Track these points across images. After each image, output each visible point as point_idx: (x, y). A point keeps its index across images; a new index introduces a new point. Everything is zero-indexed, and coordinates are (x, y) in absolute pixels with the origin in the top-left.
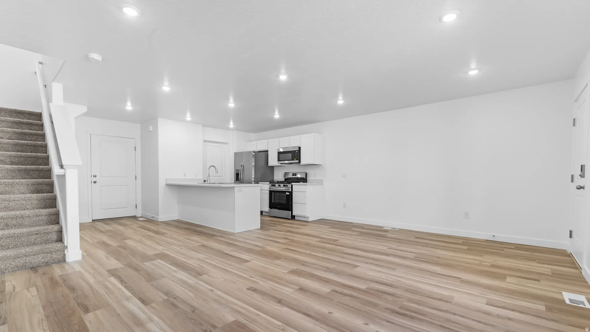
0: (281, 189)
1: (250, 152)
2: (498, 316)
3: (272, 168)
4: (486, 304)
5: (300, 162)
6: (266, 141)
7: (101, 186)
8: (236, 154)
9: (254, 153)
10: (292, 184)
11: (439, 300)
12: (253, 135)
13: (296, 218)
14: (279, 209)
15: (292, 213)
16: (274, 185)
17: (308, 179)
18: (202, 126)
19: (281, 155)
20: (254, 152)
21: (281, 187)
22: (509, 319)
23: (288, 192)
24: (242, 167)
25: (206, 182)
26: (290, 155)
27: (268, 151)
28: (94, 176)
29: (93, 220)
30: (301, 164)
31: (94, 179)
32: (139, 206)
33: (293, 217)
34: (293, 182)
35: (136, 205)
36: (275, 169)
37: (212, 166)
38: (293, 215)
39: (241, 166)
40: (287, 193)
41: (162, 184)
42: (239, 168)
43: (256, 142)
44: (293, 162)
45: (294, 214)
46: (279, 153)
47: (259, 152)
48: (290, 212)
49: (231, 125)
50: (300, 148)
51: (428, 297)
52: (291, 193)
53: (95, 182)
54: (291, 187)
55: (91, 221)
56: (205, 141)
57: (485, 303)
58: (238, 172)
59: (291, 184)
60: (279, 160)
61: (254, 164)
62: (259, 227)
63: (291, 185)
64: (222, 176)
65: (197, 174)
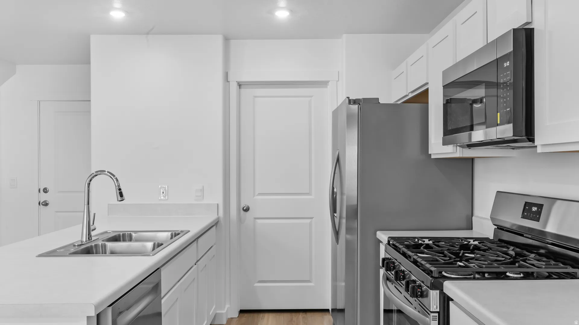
7: (56, 212)
18: (221, 37)
43: (406, 60)
53: (44, 204)
60: (446, 130)
64: (308, 194)
65: (202, 190)
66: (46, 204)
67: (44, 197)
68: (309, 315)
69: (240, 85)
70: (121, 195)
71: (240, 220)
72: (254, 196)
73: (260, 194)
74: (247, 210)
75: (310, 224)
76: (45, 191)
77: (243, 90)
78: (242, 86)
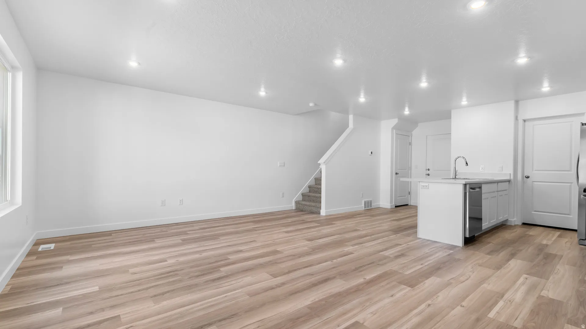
2: (103, 310)
4: (119, 316)
11: (163, 294)
22: (91, 313)
51: (174, 290)
57: (121, 317)
64: (570, 171)
65: (502, 168)
66: (429, 175)
67: (428, 172)
68: (568, 231)
69: (525, 121)
70: (467, 164)
71: (523, 182)
72: (533, 171)
73: (536, 170)
74: (528, 177)
75: (570, 186)
76: (429, 170)
77: (526, 123)
78: (526, 121)
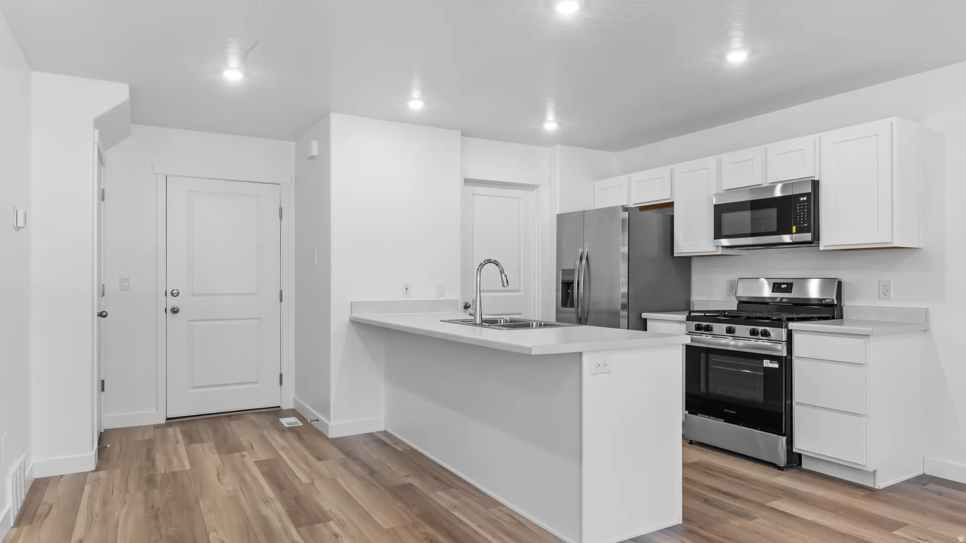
0: (741, 343)
1: (610, 212)
3: (686, 261)
5: (816, 238)
6: (665, 171)
7: (190, 321)
8: (561, 218)
9: (626, 214)
10: (792, 325)
12: (613, 158)
13: (805, 465)
14: (729, 419)
15: (790, 443)
16: (708, 329)
17: (847, 303)
18: (459, 133)
19: (726, 217)
20: (625, 209)
21: (735, 338)
23: (772, 358)
24: (584, 262)
25: (470, 310)
26: (773, 212)
27: (671, 205)
28: (172, 294)
29: (168, 419)
30: (821, 248)
31: (173, 302)
32: (290, 380)
33: (794, 460)
34: (792, 320)
35: (281, 375)
36: (695, 267)
37: (489, 261)
38: (794, 450)
39: (581, 259)
40: (767, 363)
41: (339, 319)
42: (571, 263)
43: (627, 176)
44: (787, 238)
45: (798, 447)
46: (720, 210)
47: (642, 208)
48: (784, 438)
49: (551, 125)
50: (816, 184)
52: (786, 363)
53: (175, 311)
54: (784, 338)
55: (163, 421)
56: (467, 181)
58: (569, 278)
59: (787, 327)
60: (718, 235)
61: (625, 249)
62: (677, 519)
63: (784, 331)
64: (518, 291)
65: (444, 286)
76: (174, 293)
